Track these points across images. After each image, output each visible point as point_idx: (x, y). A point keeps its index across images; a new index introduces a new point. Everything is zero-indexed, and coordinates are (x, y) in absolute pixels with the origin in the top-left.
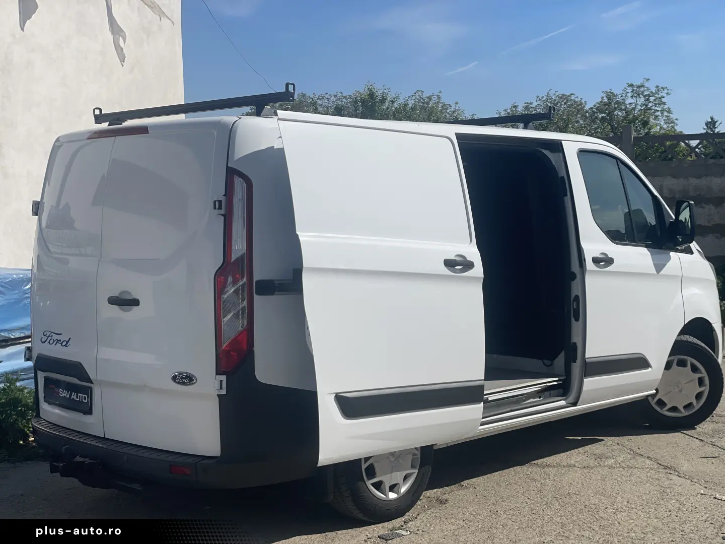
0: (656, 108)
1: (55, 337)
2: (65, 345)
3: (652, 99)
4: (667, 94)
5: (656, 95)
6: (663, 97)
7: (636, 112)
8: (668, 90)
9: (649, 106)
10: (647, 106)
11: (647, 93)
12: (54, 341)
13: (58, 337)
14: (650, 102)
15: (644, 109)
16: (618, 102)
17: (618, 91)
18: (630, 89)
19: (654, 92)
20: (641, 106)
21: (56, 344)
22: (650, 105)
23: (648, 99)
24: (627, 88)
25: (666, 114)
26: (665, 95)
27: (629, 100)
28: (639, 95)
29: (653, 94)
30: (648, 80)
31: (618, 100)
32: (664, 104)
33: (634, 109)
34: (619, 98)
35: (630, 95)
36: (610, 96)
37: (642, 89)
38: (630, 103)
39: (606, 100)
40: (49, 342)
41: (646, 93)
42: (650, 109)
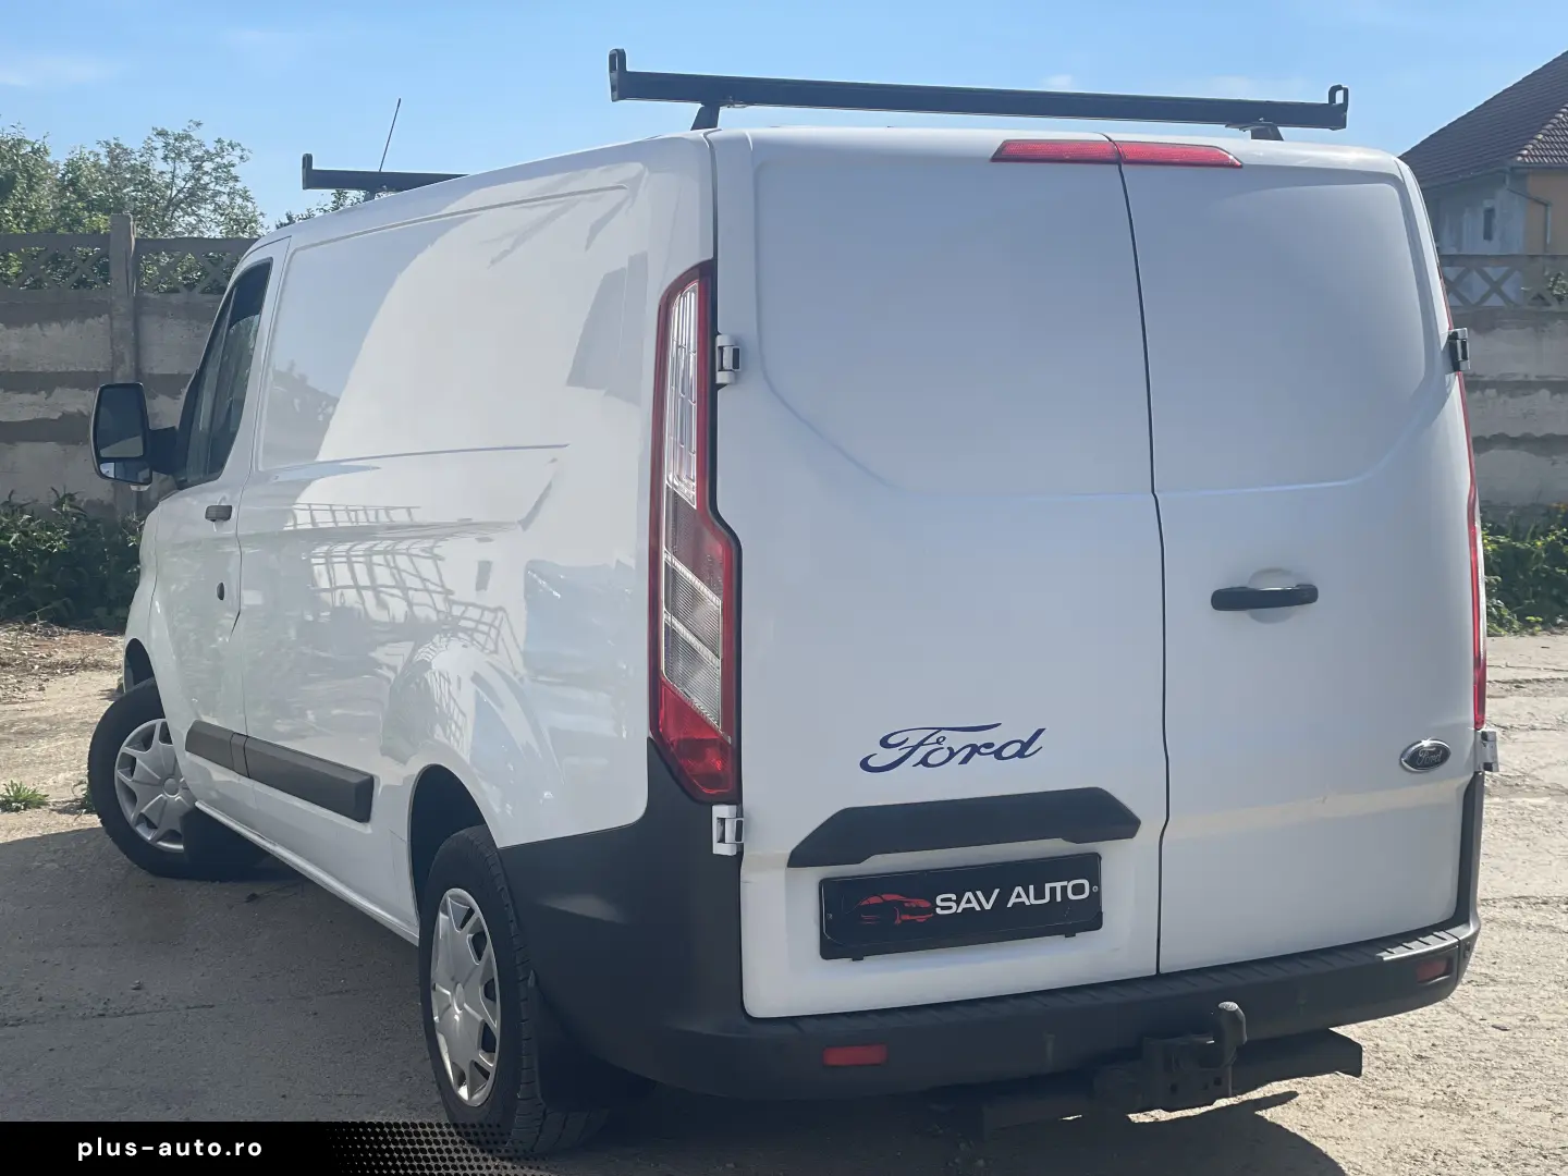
0: (218, 188)
1: (958, 741)
2: (1020, 754)
3: (208, 166)
4: (241, 158)
5: (218, 160)
6: (233, 166)
7: (174, 193)
8: (243, 150)
9: (202, 182)
10: (199, 179)
11: (200, 154)
12: (952, 754)
13: (979, 738)
14: (206, 173)
15: (192, 188)
16: (133, 169)
17: (133, 143)
18: (159, 143)
19: (213, 151)
20: (184, 180)
21: (965, 761)
22: (206, 179)
23: (199, 167)
24: (153, 137)
25: (239, 201)
26: (236, 161)
27: (158, 165)
28: (179, 155)
29: (210, 157)
30: (198, 124)
31: (133, 162)
32: (236, 179)
33: (169, 186)
34: (136, 160)
35: (160, 153)
36: (117, 153)
37: (187, 144)
38: (162, 173)
39: (105, 162)
40: (924, 762)
41: (197, 153)
42: (205, 188)
